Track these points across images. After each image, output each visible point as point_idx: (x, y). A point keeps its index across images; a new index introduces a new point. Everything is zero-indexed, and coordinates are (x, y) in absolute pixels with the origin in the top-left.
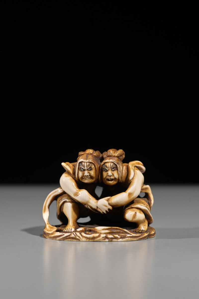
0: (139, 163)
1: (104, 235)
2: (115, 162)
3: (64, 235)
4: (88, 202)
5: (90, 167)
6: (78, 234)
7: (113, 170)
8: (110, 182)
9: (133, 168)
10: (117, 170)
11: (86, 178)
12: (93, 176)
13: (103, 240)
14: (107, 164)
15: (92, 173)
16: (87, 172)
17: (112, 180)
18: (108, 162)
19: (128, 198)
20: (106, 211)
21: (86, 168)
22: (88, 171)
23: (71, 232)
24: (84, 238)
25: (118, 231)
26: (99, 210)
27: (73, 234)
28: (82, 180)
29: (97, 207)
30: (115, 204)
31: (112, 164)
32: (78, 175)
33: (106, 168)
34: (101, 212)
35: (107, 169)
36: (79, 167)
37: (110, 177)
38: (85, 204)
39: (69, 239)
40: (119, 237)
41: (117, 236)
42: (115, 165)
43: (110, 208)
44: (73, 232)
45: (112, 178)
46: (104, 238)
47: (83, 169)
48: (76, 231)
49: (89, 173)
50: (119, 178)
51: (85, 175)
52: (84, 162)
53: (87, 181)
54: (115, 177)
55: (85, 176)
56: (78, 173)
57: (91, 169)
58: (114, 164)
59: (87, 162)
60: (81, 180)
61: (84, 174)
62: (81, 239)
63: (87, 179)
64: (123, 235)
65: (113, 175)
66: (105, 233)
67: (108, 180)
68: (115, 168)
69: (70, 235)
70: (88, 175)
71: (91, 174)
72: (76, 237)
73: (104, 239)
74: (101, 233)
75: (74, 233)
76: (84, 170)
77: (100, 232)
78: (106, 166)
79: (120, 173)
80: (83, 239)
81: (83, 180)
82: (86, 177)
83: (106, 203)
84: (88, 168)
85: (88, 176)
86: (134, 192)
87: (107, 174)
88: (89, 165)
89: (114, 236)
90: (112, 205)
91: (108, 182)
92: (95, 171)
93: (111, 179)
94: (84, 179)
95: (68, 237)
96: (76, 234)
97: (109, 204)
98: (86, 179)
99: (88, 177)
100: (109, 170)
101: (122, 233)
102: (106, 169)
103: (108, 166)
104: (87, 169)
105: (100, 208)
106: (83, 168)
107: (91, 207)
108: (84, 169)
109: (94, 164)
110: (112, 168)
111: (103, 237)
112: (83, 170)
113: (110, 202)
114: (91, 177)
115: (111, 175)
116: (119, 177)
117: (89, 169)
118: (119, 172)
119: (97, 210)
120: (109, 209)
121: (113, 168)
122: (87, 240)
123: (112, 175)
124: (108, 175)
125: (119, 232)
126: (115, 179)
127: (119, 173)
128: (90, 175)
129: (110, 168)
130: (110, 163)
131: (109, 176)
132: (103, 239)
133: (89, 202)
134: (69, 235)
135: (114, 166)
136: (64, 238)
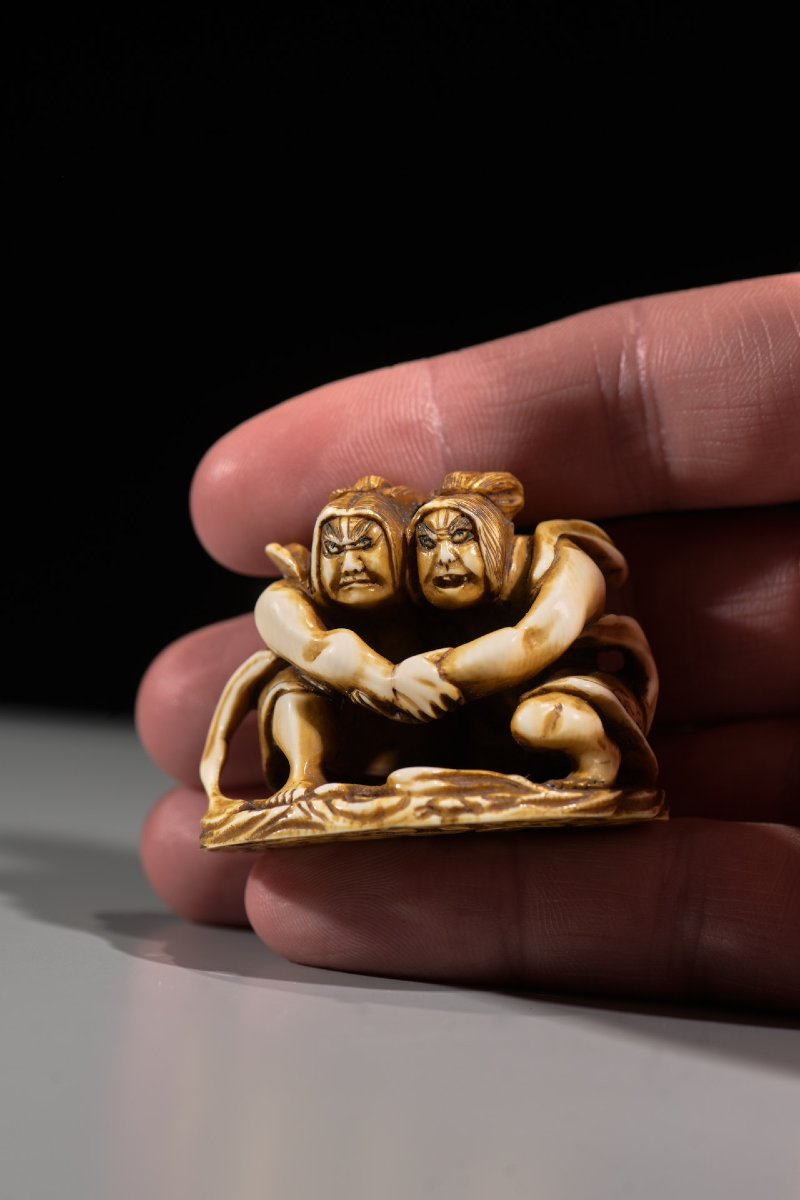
0: (585, 529)
1: (423, 801)
2: (464, 507)
3: (263, 816)
4: (359, 674)
5: (362, 534)
6: (318, 805)
7: (457, 538)
8: (450, 591)
9: (555, 539)
10: (477, 539)
11: (352, 582)
12: (378, 571)
13: (418, 818)
14: (433, 519)
15: (376, 558)
16: (354, 555)
17: (456, 581)
18: (437, 510)
19: (526, 647)
20: (434, 707)
21: (346, 540)
22: (359, 553)
23: (291, 801)
24: (342, 819)
25: (487, 783)
26: (404, 704)
27: (299, 806)
28: (337, 595)
29: (394, 691)
30: (468, 677)
31: (453, 516)
32: (319, 573)
33: (428, 532)
34: (414, 711)
35: (434, 537)
36: (320, 543)
37: (447, 568)
38: (352, 689)
39: (285, 830)
40: (485, 803)
41: (478, 799)
42: (464, 520)
43: (452, 691)
44: (300, 798)
45: (456, 570)
46: (424, 811)
47: (334, 545)
48: (310, 794)
49: (360, 558)
50: (488, 573)
51: (344, 570)
52: (340, 517)
53: (354, 596)
54: (466, 569)
55: (347, 574)
56: (319, 566)
57: (368, 544)
58: (463, 515)
59: (349, 517)
60: (333, 596)
61: (339, 566)
62: (328, 825)
63: (354, 585)
64: (503, 798)
65: (459, 558)
66: (426, 793)
67: (441, 582)
68: (468, 532)
69: (289, 810)
70: (358, 566)
71: (367, 564)
72: (310, 817)
73: (423, 816)
74: (410, 794)
75: (304, 804)
76: (341, 549)
77: (406, 788)
78: (430, 527)
79: (487, 551)
80: (338, 820)
81: (341, 593)
82: (349, 579)
83: (432, 672)
84: (357, 538)
85: (356, 572)
86: (551, 624)
87: (436, 556)
88: (358, 528)
89: (463, 802)
90: (458, 679)
91: (440, 592)
92: (386, 551)
93: (450, 576)
94: (346, 588)
95: (281, 820)
96: (310, 806)
97: (445, 676)
98: (350, 589)
99: (358, 578)
100: (439, 540)
101: (502, 789)
102: (430, 540)
103: (438, 525)
104: (352, 544)
105: (406, 694)
106: (337, 541)
107: (374, 698)
108: (341, 544)
109: (380, 524)
110: (452, 532)
111: (418, 808)
112: (335, 550)
113: (447, 668)
114: (374, 578)
115: (450, 561)
116: (485, 569)
117: (361, 545)
118: (484, 549)
119: (397, 704)
120: (445, 698)
121: (460, 531)
122: (352, 823)
123: (453, 558)
124: (437, 563)
125: (487, 788)
126: (470, 577)
127: (484, 553)
128: (365, 569)
129: (442, 532)
130: (442, 514)
131: (441, 563)
132: (419, 813)
133: (362, 677)
134: (284, 814)
135: (462, 523)
136: (263, 827)
